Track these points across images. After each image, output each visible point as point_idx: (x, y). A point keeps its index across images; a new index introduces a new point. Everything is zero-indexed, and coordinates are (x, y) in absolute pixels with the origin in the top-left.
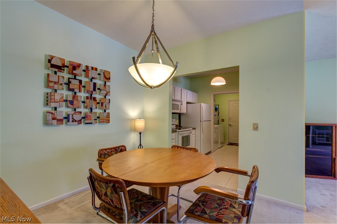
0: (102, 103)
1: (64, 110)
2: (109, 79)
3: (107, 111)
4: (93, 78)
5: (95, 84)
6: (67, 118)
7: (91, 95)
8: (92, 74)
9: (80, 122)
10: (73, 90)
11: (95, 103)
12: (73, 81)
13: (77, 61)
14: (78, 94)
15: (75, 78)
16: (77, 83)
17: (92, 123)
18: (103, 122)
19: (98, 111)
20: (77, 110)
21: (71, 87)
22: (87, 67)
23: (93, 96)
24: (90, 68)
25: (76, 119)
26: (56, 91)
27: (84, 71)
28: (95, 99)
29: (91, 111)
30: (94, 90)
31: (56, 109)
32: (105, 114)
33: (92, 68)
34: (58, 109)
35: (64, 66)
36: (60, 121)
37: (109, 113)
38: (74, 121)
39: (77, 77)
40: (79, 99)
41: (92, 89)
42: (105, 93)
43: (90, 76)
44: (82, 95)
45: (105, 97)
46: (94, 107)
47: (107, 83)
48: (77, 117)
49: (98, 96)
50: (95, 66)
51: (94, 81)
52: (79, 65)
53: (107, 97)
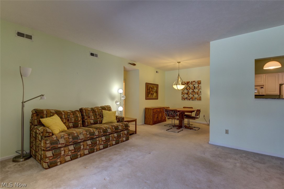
0: (197, 93)
1: (186, 96)
2: (200, 83)
3: (200, 96)
4: (194, 85)
5: (194, 87)
6: (186, 98)
7: (193, 91)
8: (194, 83)
9: (190, 100)
10: (188, 90)
11: (195, 93)
12: (187, 87)
13: (188, 81)
14: (189, 91)
15: (188, 86)
16: (189, 87)
17: (193, 100)
18: (198, 100)
19: (196, 96)
20: (189, 96)
21: (187, 89)
22: (192, 82)
23: (194, 91)
24: (193, 82)
25: (189, 99)
26: (183, 91)
27: (191, 83)
28: (195, 92)
29: (193, 96)
30: (194, 89)
31: (183, 96)
32: (199, 97)
33: (193, 81)
34: (184, 96)
35: (185, 84)
36: (185, 99)
37: (200, 97)
38: (188, 99)
39: (189, 86)
40: (189, 92)
41: (193, 89)
42: (198, 89)
43: (193, 84)
44: (191, 91)
45: (199, 90)
46: (194, 95)
47: (200, 85)
48: (189, 98)
49: (196, 91)
50: (194, 81)
51: (194, 86)
52: (189, 82)
53: (200, 90)
